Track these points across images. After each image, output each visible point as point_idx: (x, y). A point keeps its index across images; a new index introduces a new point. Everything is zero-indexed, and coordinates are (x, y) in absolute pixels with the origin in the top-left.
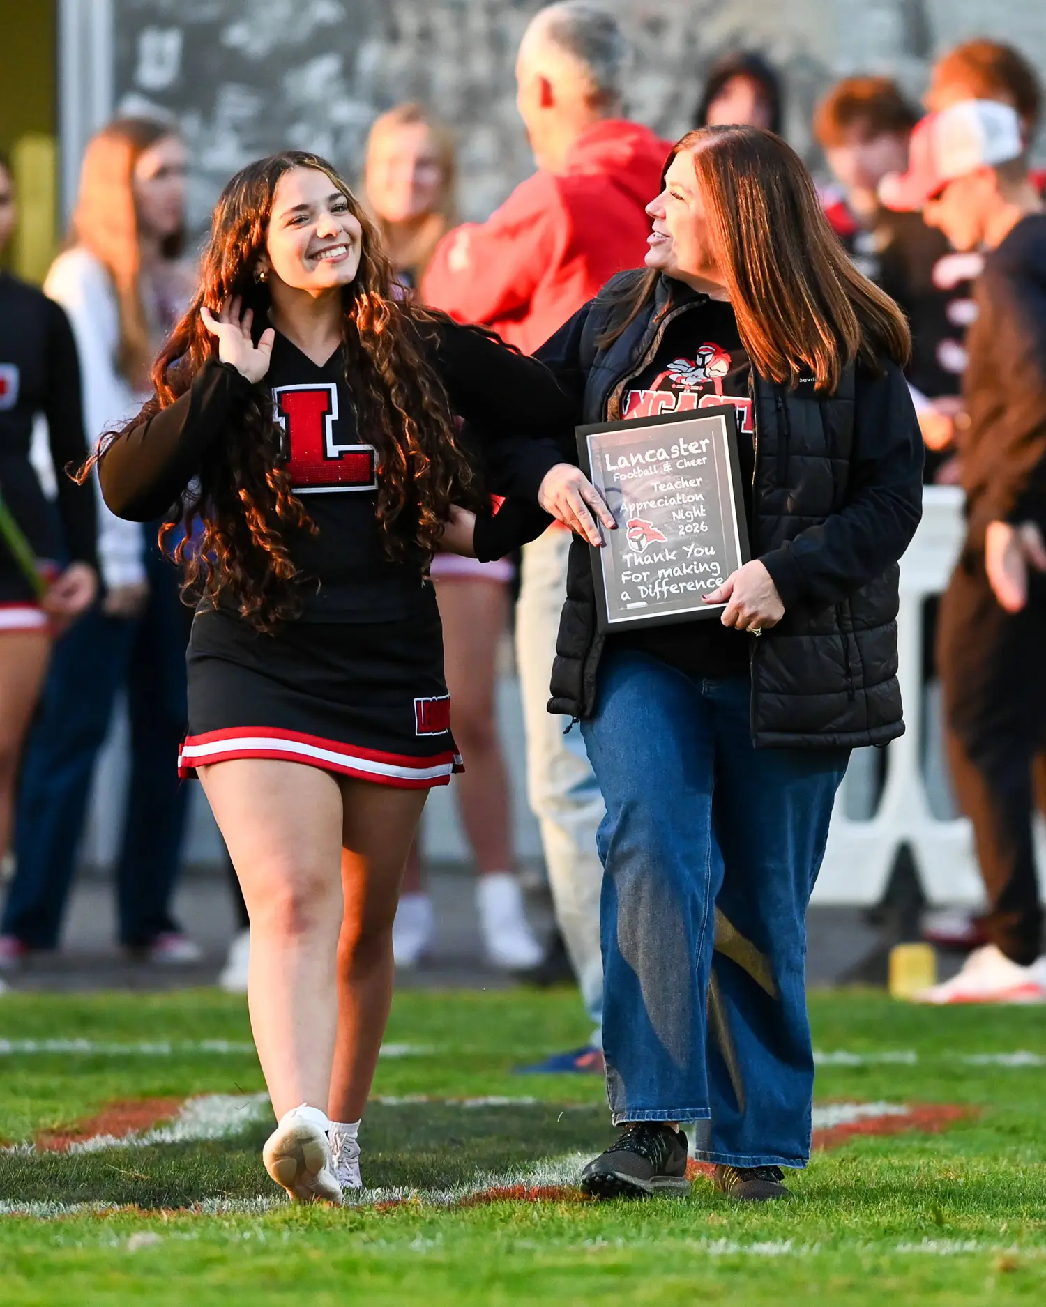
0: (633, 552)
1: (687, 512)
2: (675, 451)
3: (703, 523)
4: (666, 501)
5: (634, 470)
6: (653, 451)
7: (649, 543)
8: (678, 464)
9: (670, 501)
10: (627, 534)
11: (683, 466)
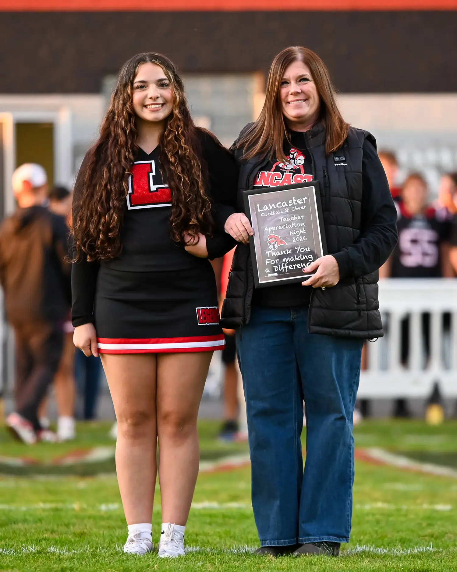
0: (271, 250)
1: (297, 231)
2: (291, 203)
3: (304, 236)
4: (286, 226)
5: (271, 212)
6: (280, 203)
7: (278, 246)
8: (292, 208)
9: (289, 226)
10: (268, 241)
11: (295, 210)
